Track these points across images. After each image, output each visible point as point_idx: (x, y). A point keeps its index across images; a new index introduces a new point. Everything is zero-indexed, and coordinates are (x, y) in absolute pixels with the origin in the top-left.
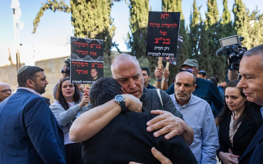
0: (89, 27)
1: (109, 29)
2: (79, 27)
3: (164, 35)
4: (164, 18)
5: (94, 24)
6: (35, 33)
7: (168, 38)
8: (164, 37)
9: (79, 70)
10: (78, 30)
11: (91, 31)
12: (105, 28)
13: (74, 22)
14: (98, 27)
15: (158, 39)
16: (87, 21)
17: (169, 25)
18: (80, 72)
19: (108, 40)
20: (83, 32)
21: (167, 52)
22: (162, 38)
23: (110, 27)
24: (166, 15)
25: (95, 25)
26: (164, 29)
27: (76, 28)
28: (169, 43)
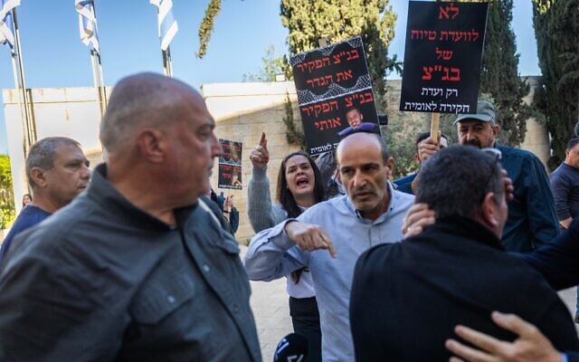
0: (325, 26)
1: (378, 24)
2: (301, 28)
3: (446, 58)
4: (448, 17)
5: (339, 17)
6: (204, 57)
7: (455, 68)
8: (444, 64)
9: (322, 123)
10: (300, 36)
11: (332, 36)
12: (368, 22)
13: (289, 17)
14: (348, 22)
15: (431, 69)
16: (321, 10)
17: (459, 35)
18: (324, 125)
19: (376, 53)
20: (311, 40)
21: (452, 100)
22: (440, 67)
23: (381, 17)
24: (453, 9)
25: (341, 18)
26: (446, 44)
27: (295, 33)
28: (458, 79)
